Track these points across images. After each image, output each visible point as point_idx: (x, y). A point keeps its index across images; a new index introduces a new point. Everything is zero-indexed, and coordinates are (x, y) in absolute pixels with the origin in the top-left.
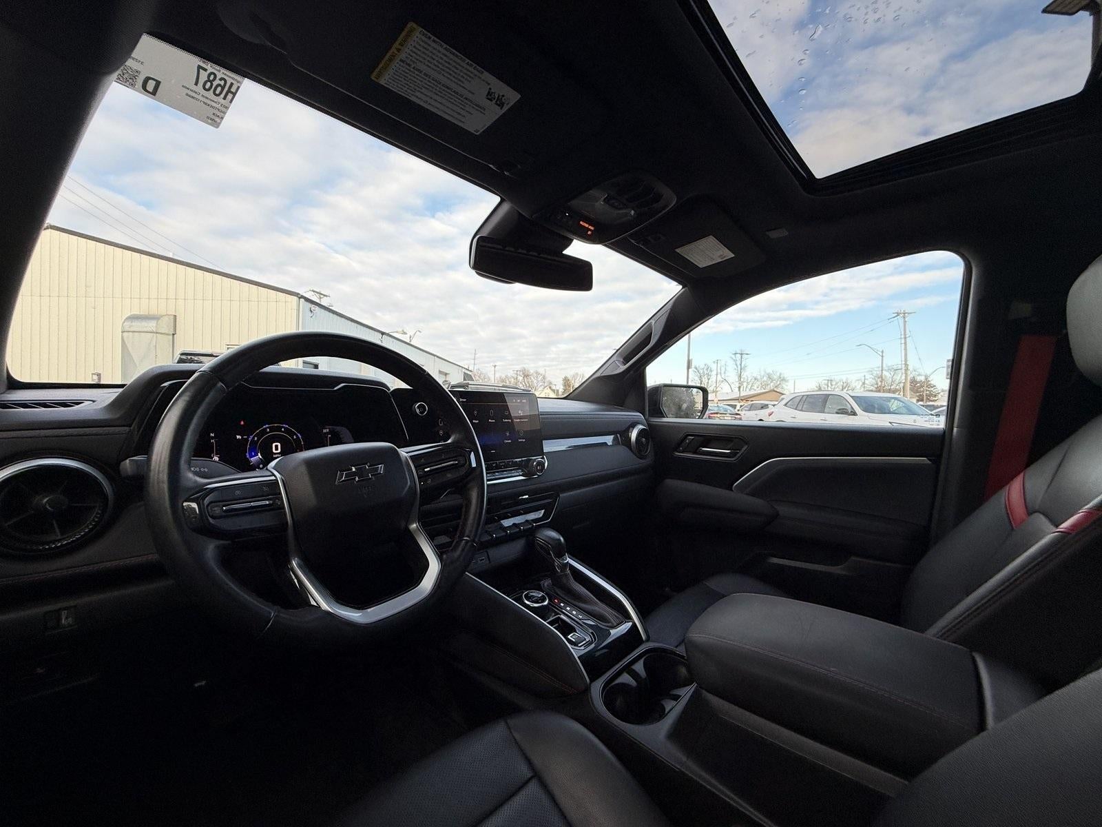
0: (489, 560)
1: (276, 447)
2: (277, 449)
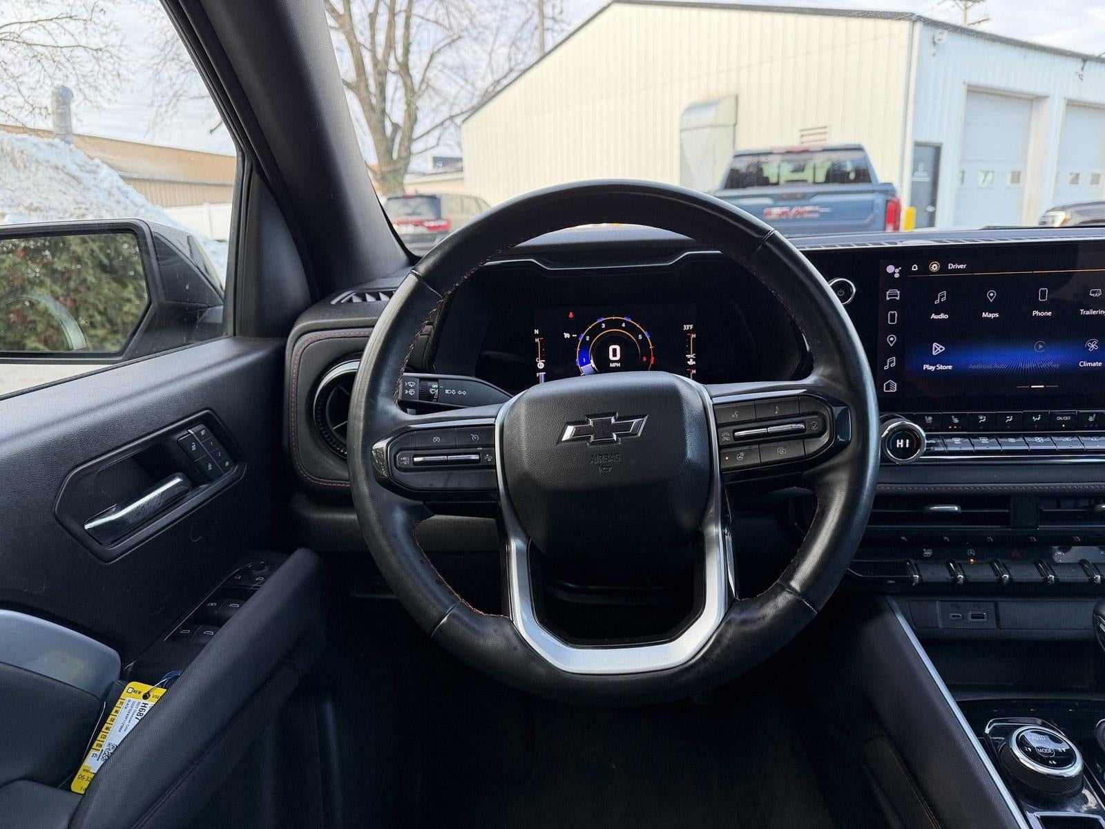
0: (998, 619)
1: (615, 352)
2: (615, 355)
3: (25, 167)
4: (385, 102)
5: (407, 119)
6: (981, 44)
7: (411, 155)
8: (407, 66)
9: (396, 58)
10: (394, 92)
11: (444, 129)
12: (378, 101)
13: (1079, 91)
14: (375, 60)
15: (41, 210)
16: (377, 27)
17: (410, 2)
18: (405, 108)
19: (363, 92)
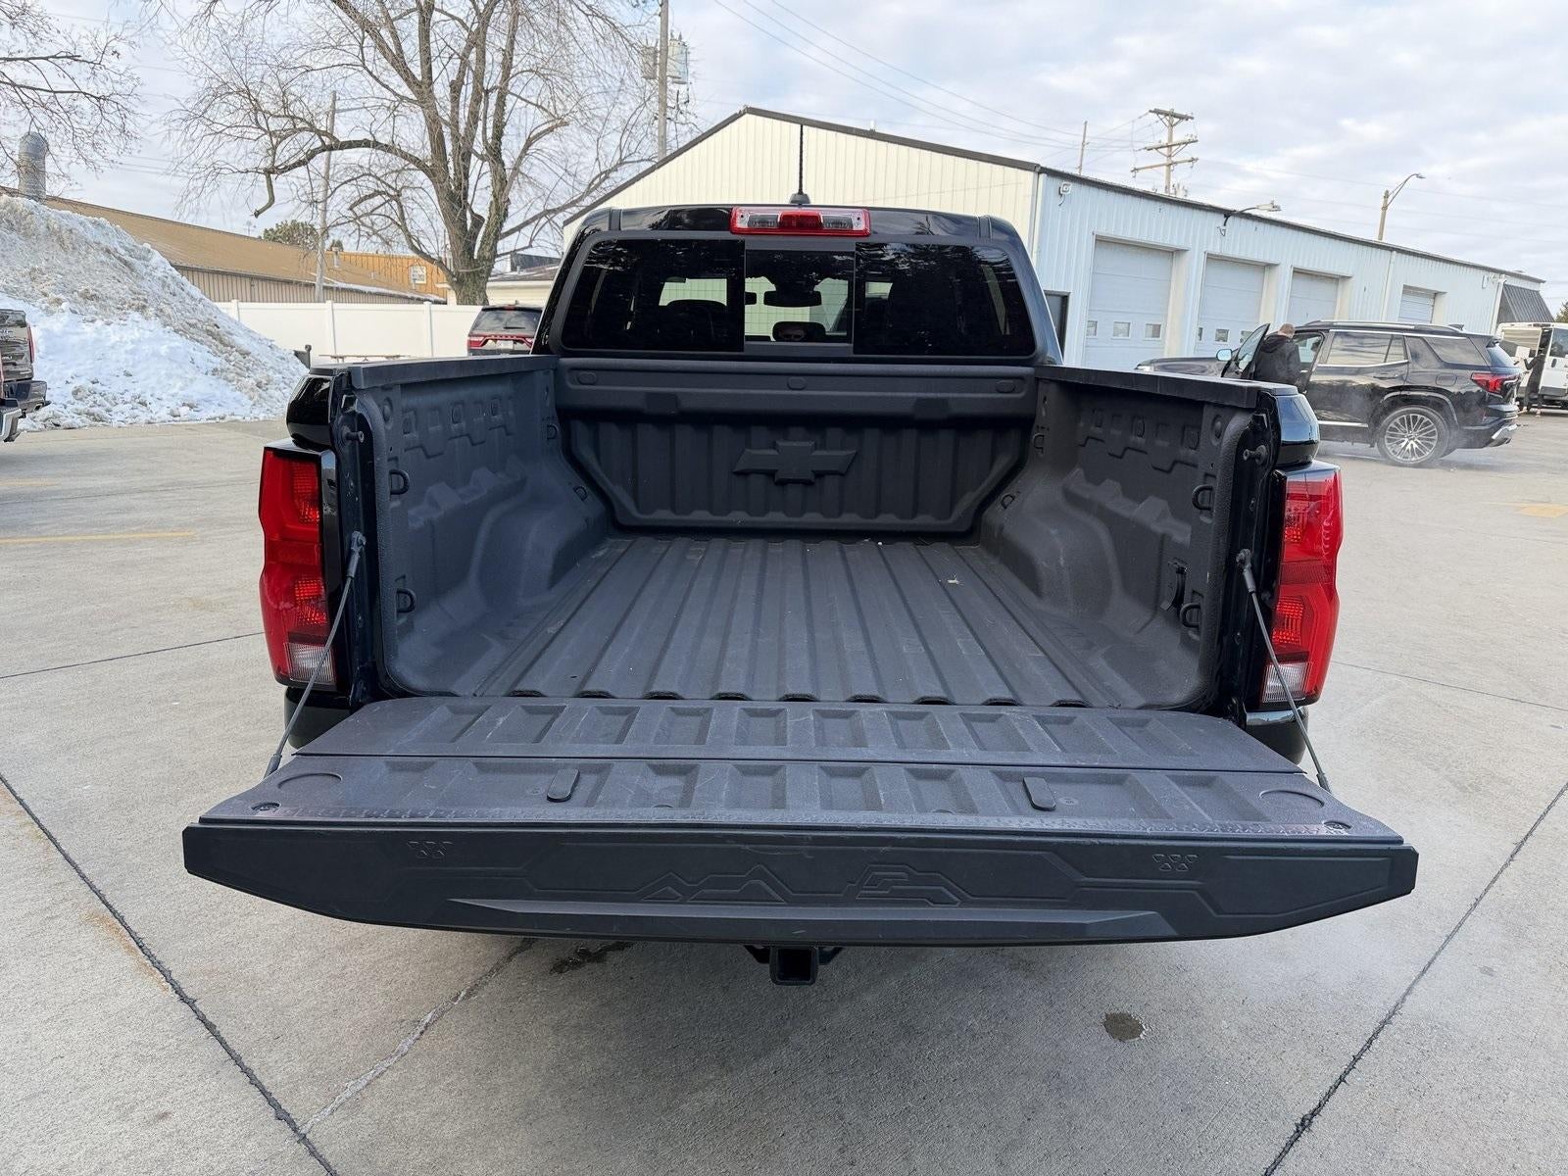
4: (466, 189)
5: (494, 212)
6: (1112, 196)
7: (496, 255)
8: (499, 151)
9: (485, 140)
10: (479, 178)
11: (538, 227)
12: (458, 188)
13: (1221, 246)
14: (455, 137)
15: (98, 299)
16: (462, 99)
17: (506, 77)
18: (492, 199)
19: (440, 175)
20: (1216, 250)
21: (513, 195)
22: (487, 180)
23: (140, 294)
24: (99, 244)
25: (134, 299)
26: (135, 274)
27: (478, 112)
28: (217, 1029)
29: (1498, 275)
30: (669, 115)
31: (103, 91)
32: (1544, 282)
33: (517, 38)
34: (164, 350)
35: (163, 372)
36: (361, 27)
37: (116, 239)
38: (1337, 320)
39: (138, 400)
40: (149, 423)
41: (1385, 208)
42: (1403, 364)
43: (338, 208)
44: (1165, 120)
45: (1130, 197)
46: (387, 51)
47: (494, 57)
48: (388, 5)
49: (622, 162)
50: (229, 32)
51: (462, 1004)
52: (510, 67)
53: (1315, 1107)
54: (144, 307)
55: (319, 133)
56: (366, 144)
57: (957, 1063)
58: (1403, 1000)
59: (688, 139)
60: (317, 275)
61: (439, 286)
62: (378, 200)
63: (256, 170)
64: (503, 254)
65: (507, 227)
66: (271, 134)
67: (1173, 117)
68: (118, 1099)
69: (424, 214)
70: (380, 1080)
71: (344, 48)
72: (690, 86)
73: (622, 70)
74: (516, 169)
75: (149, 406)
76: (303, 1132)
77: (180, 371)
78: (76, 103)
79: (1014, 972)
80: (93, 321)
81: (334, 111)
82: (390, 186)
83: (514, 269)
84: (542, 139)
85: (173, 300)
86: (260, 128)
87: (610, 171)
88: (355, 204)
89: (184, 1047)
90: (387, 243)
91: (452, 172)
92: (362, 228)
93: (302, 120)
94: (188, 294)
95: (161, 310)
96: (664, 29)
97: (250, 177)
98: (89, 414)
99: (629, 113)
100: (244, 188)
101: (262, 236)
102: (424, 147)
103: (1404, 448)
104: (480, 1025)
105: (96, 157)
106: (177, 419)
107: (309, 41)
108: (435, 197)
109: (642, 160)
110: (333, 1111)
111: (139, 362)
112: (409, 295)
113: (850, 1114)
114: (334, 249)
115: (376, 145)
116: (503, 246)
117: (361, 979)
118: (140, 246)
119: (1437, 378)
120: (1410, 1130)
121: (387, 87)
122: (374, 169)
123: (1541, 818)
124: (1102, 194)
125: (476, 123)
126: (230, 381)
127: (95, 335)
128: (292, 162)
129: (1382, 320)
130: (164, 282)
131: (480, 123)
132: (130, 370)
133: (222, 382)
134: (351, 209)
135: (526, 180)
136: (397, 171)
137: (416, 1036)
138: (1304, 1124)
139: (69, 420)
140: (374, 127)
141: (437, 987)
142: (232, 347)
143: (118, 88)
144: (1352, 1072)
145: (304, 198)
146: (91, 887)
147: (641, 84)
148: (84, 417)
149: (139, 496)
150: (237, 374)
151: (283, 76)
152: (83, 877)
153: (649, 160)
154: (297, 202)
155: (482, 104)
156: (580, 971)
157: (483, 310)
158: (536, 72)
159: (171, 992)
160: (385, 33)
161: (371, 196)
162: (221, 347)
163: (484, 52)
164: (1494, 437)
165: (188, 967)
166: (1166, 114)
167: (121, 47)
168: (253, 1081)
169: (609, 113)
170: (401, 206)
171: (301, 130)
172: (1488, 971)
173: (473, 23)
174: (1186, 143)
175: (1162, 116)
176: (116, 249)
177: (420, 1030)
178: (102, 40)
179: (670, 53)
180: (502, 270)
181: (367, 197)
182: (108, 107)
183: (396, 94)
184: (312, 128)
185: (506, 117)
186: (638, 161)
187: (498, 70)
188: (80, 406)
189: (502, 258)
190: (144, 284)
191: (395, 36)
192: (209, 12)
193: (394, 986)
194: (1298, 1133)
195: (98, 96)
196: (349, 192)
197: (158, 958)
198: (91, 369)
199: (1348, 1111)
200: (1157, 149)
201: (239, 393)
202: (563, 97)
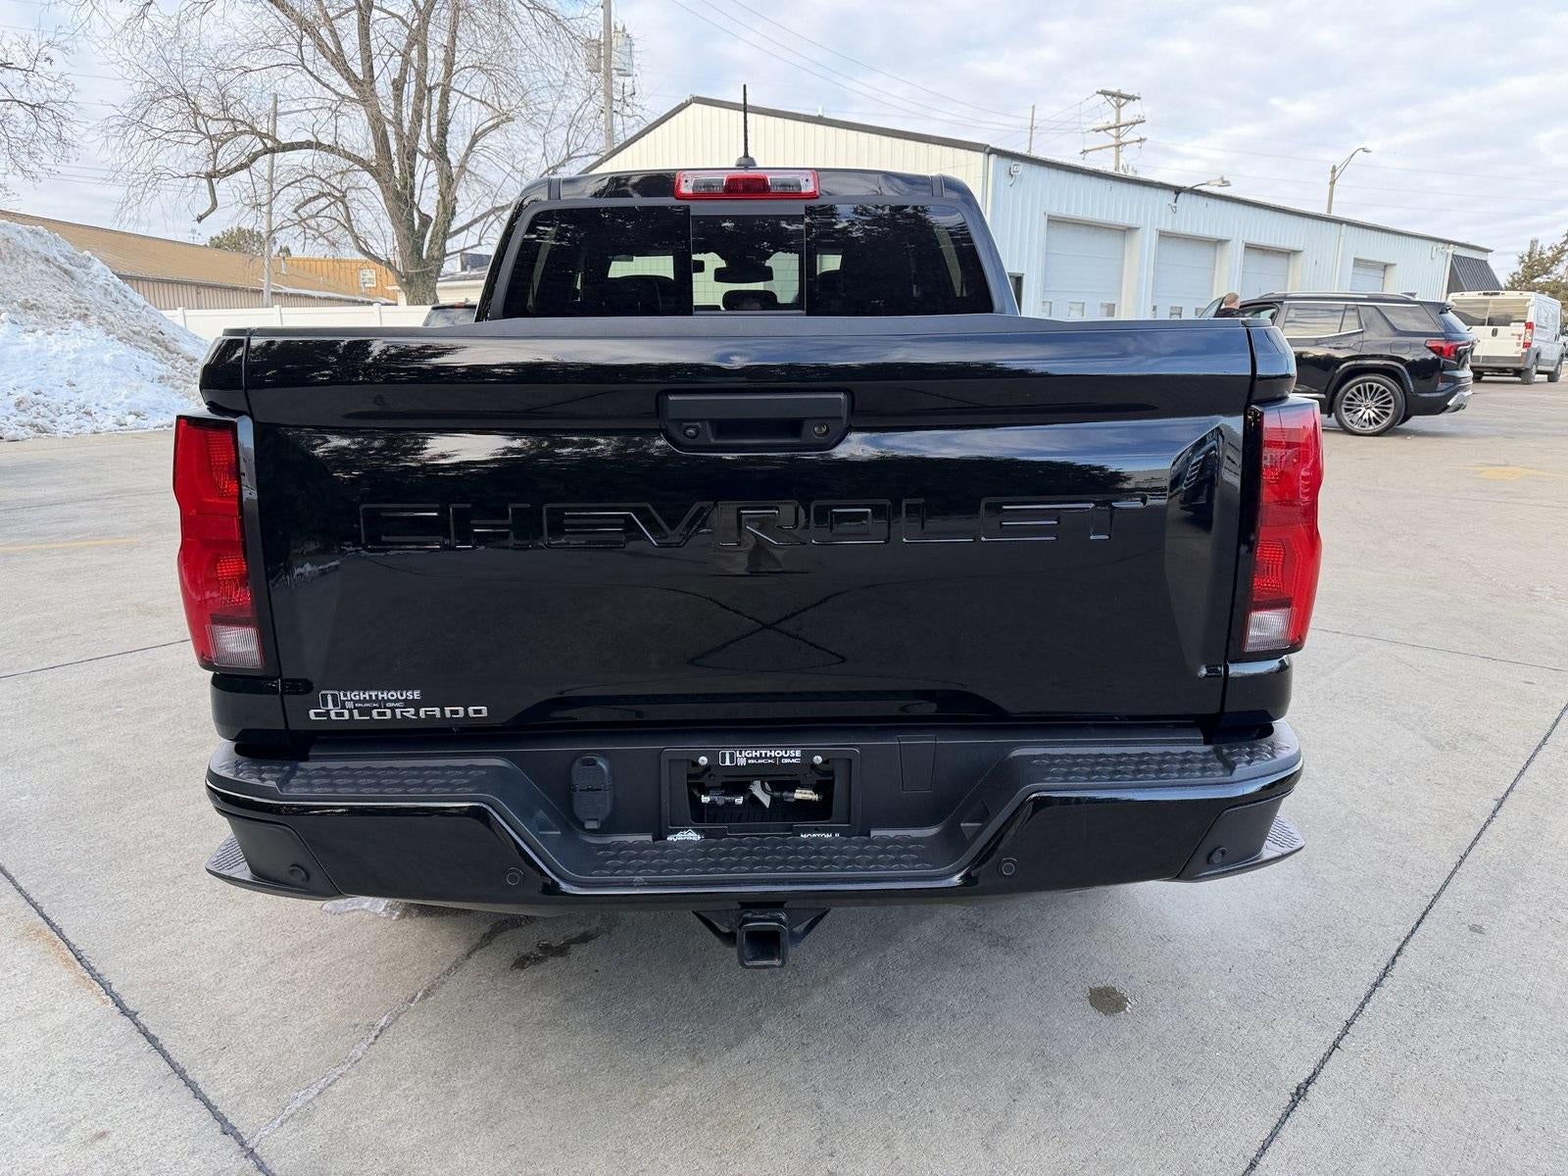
3: (12, 258)
4: (412, 188)
5: (441, 211)
6: (1062, 175)
7: (445, 255)
8: (445, 148)
9: (430, 138)
10: (425, 177)
11: (487, 225)
12: (404, 187)
13: (1173, 223)
14: (400, 136)
15: (38, 308)
16: (405, 97)
17: (449, 74)
18: (439, 197)
19: (385, 175)
20: (1168, 228)
21: (460, 193)
22: (433, 179)
23: (81, 302)
24: (37, 252)
25: (76, 308)
26: (75, 283)
27: (421, 110)
28: (160, 1042)
29: (1446, 246)
30: (615, 108)
31: (37, 98)
32: (1491, 251)
33: (459, 34)
34: (107, 358)
35: (108, 381)
36: (298, 25)
37: (54, 248)
38: (1290, 291)
39: (83, 410)
40: (95, 433)
41: (1333, 183)
42: (1358, 333)
43: (283, 211)
44: (1112, 101)
45: (1080, 176)
46: (326, 49)
47: (435, 54)
48: (325, 3)
49: (569, 157)
50: (164, 35)
51: (420, 1004)
52: (452, 64)
53: (1309, 1074)
54: (86, 315)
55: (262, 136)
56: (308, 145)
57: (937, 1045)
58: (1394, 960)
59: (636, 131)
60: (265, 281)
61: (389, 288)
62: (323, 202)
63: (198, 175)
64: (452, 254)
65: (455, 226)
66: (211, 138)
67: (1120, 98)
68: (53, 1119)
69: (370, 215)
70: (333, 1088)
71: (284, 47)
72: (636, 79)
73: (566, 63)
74: (462, 167)
75: (94, 415)
76: (250, 1146)
77: (125, 380)
78: (10, 112)
79: (992, 950)
80: (33, 332)
81: (276, 114)
82: (334, 188)
83: (464, 268)
84: (487, 136)
85: (118, 309)
86: (200, 132)
87: (558, 166)
88: (300, 207)
89: (124, 1062)
90: (334, 245)
91: (397, 172)
92: (308, 231)
93: (243, 122)
94: (131, 301)
95: (104, 319)
96: (607, 20)
97: (192, 182)
98: (32, 425)
99: (575, 107)
100: (185, 194)
101: (208, 244)
102: (368, 147)
103: (1361, 417)
104: (438, 1025)
105: (32, 167)
106: (124, 427)
107: (246, 41)
108: (381, 198)
109: (590, 154)
110: (282, 1123)
111: (83, 371)
112: (360, 299)
113: (828, 1103)
114: (281, 254)
115: (319, 146)
116: (452, 245)
117: (311, 983)
118: (80, 255)
119: (1391, 346)
120: (1409, 1095)
121: (327, 86)
122: (318, 171)
123: (1521, 773)
124: (1053, 174)
125: (420, 121)
126: (177, 388)
127: (36, 345)
128: (234, 165)
129: (1335, 290)
130: (106, 290)
131: (424, 121)
132: (73, 380)
133: (169, 389)
134: (295, 211)
135: (473, 178)
136: (341, 172)
137: (370, 1041)
138: (1300, 1093)
139: (12, 433)
140: (316, 128)
141: (392, 988)
142: (178, 354)
143: (53, 95)
144: (1346, 1037)
145: (247, 201)
146: (28, 899)
147: (585, 77)
148: (27, 429)
149: (83, 504)
150: (185, 381)
151: (221, 78)
152: (20, 890)
153: (597, 154)
154: (240, 205)
155: (426, 102)
156: (543, 965)
157: (434, 309)
158: (479, 68)
159: (111, 1005)
160: (324, 32)
161: (315, 198)
162: (166, 354)
163: (426, 50)
164: (1450, 403)
165: (130, 978)
166: (1113, 95)
167: (53, 53)
168: (198, 1094)
169: (555, 107)
170: (347, 208)
171: (242, 133)
172: (1476, 929)
173: (413, 20)
174: (1134, 124)
175: (1109, 97)
176: (55, 258)
177: (374, 1034)
178: (34, 47)
179: (614, 45)
180: (453, 271)
181: (311, 200)
182: (44, 115)
183: (337, 94)
184: (254, 131)
185: (450, 114)
186: (586, 156)
187: (440, 67)
188: (23, 418)
189: (452, 256)
190: (86, 293)
191: (334, 34)
192: (143, 15)
193: (348, 989)
194: (1294, 1104)
195: (32, 104)
196: (293, 194)
197: (98, 971)
198: (33, 379)
199: (1344, 1078)
200: (1105, 130)
201: (186, 400)
202: (506, 91)
